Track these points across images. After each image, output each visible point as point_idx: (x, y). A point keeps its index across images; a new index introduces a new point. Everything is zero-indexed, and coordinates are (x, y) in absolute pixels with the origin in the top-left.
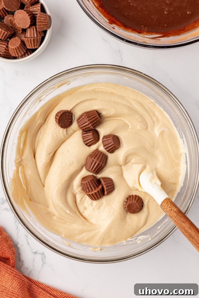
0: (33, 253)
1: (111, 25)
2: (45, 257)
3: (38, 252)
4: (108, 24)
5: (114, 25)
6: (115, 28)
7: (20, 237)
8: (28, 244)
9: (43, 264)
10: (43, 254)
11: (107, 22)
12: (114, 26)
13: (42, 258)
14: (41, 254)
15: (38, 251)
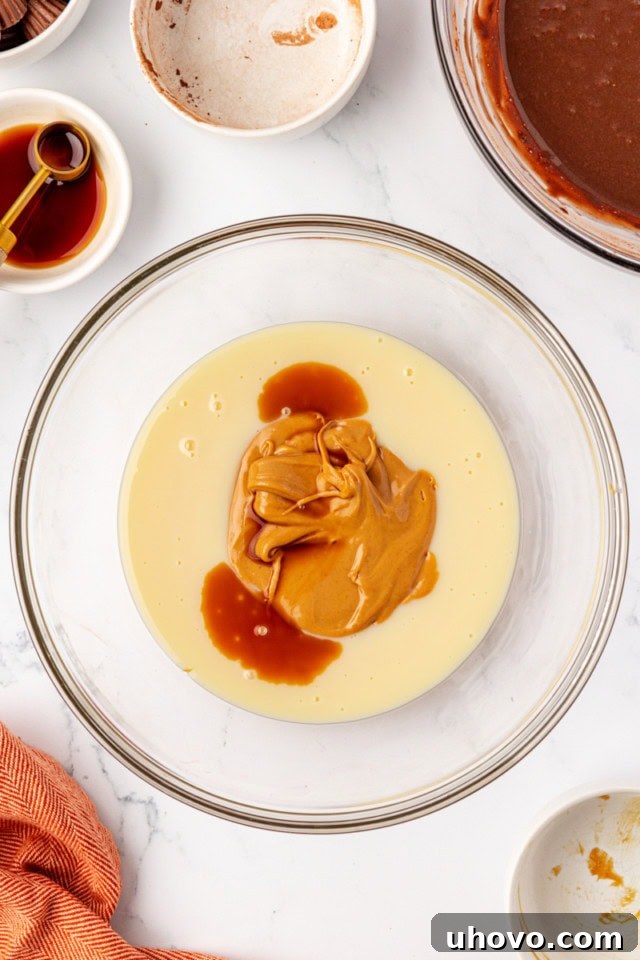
0: (119, 799)
1: (555, 200)
2: (157, 812)
3: (135, 798)
4: (547, 195)
5: (563, 199)
6: (568, 209)
7: (78, 751)
8: (104, 771)
9: (151, 834)
10: (151, 802)
11: (542, 188)
12: (563, 204)
13: (149, 817)
14: (143, 802)
15: (133, 793)
